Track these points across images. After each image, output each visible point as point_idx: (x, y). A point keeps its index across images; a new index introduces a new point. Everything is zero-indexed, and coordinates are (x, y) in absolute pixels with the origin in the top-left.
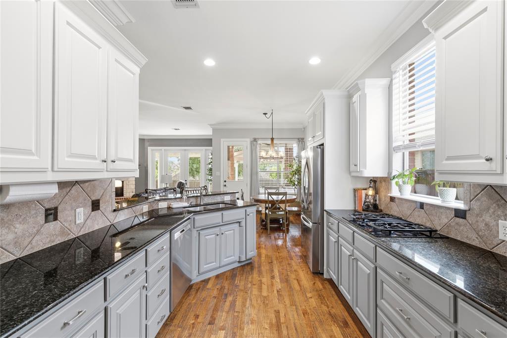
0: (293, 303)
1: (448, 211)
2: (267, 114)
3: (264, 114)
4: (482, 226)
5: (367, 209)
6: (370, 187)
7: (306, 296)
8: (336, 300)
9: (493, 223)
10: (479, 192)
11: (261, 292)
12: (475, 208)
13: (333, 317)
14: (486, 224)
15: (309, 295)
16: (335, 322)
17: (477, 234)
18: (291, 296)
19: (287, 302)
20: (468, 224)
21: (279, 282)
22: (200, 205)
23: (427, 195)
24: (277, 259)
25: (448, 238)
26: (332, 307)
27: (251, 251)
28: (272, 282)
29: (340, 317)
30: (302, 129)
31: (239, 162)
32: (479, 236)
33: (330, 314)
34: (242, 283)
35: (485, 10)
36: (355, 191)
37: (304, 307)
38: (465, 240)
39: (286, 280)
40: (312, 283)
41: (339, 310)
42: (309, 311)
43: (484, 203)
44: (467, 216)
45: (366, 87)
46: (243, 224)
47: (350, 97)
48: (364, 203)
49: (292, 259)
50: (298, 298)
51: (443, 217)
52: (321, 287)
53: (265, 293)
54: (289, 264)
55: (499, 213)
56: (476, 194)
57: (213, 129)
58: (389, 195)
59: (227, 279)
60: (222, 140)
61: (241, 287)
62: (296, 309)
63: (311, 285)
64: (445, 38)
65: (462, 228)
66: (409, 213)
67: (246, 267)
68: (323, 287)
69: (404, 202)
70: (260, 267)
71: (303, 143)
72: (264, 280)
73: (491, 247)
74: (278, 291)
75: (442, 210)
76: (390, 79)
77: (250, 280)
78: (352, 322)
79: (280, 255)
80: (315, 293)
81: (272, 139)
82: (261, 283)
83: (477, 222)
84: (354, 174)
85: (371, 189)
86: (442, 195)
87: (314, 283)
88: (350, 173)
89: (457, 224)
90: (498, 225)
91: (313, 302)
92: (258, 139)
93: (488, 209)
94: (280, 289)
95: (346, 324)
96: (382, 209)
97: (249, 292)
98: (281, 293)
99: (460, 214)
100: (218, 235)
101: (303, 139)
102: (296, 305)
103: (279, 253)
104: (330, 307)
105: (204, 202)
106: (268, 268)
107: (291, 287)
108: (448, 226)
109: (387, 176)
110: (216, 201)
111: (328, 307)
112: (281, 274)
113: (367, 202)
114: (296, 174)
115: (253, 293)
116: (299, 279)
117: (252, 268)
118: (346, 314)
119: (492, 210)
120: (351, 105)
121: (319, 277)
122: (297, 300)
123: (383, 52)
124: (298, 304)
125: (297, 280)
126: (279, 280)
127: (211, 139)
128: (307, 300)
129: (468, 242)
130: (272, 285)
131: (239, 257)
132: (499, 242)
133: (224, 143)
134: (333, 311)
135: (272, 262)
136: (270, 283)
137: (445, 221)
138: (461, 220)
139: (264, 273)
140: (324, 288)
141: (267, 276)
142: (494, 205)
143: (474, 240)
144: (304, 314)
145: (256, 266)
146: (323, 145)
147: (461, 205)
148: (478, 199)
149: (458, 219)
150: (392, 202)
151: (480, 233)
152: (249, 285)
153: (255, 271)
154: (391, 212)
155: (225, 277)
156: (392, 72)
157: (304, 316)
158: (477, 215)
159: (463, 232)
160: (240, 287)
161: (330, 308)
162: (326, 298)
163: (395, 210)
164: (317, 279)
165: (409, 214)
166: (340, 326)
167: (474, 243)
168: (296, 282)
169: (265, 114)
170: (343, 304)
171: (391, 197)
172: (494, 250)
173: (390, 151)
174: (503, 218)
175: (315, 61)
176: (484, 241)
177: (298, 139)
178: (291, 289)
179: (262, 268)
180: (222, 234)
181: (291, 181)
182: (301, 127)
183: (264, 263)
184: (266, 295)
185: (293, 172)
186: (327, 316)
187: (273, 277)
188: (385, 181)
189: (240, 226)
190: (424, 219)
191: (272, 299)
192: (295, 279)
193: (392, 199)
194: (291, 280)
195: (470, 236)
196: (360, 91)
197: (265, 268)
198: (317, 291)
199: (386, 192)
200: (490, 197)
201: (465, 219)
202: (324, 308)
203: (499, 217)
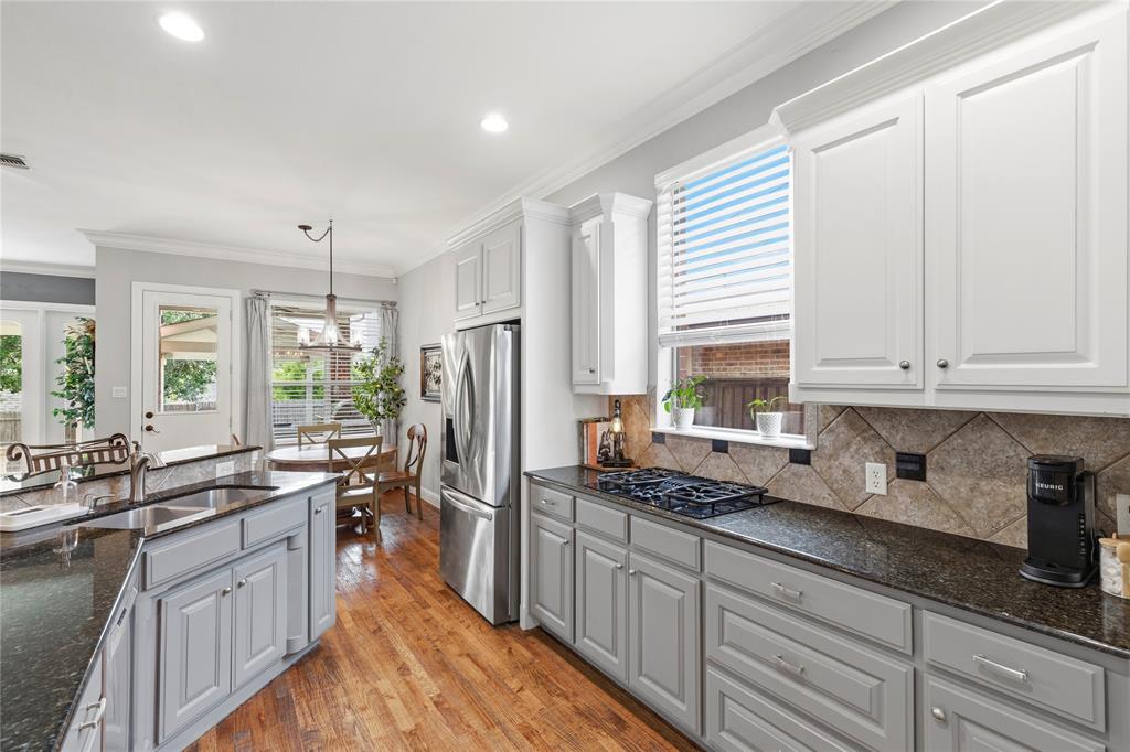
0: (491, 722)
1: (777, 454)
2: (310, 228)
3: (300, 227)
4: (837, 474)
5: (605, 460)
6: (616, 415)
7: (509, 689)
8: (572, 675)
9: (855, 467)
10: (832, 418)
11: (393, 722)
12: (826, 444)
13: (586, 715)
14: (845, 471)
15: (514, 684)
16: (597, 726)
17: (831, 488)
18: (475, 701)
19: (476, 723)
20: (815, 474)
21: (426, 676)
22: (132, 505)
23: (713, 425)
24: (388, 615)
25: (782, 501)
26: (575, 694)
27: (325, 614)
28: (408, 683)
29: (600, 711)
30: (391, 280)
31: (172, 355)
32: (833, 491)
33: (579, 712)
34: (324, 718)
35: (894, 121)
36: (582, 424)
37: (519, 721)
38: (808, 501)
39: (441, 667)
40: (505, 651)
41: (592, 696)
42: (534, 724)
43: (841, 436)
44: (812, 459)
45: (614, 208)
46: (301, 541)
47: (571, 223)
48: (601, 449)
49: (425, 606)
50: (496, 703)
51: (767, 464)
52: (527, 654)
53: (406, 724)
54: (427, 621)
55: (866, 451)
56: (827, 422)
57: (99, 248)
58: (651, 429)
59: (262, 723)
60: (137, 287)
61: (327, 733)
62: (505, 731)
63: (507, 657)
64: (816, 151)
65: (803, 480)
66: (696, 461)
67: (309, 665)
68: (533, 654)
69: (684, 441)
70: (351, 651)
71: (395, 314)
72: (384, 685)
73: (853, 507)
74: (436, 704)
75: (766, 453)
76: (650, 202)
77: (342, 700)
78: (626, 712)
79: (393, 601)
80: (525, 675)
81: (331, 298)
82: (381, 698)
83: (830, 467)
84: (579, 390)
85: (617, 419)
86: (765, 427)
87: (510, 651)
88: (571, 385)
89: (794, 474)
90: (864, 470)
91: (531, 697)
92: (269, 293)
93: (848, 445)
94: (439, 696)
95: (618, 721)
96: (633, 458)
97: (359, 738)
98: (446, 706)
99: (800, 457)
100: (225, 593)
101: (393, 304)
102: (499, 723)
103: (384, 598)
104: (570, 695)
105: (148, 492)
106: (376, 648)
107: (463, 681)
108: (777, 479)
109: (645, 393)
110: (186, 483)
111: (567, 698)
112: (421, 652)
113: (604, 447)
114: (381, 388)
115: (373, 736)
116: (471, 652)
117: (331, 663)
118: (607, 699)
119: (855, 447)
120: (575, 242)
121: (511, 631)
122: (495, 708)
123: (635, 145)
124: (502, 718)
125: (468, 655)
126: (423, 672)
127: (92, 282)
128: (515, 697)
129: (814, 503)
130: (413, 691)
131: (288, 641)
132: (867, 497)
133: (147, 299)
134: (581, 702)
135: (380, 629)
136: (404, 690)
137: (770, 470)
138: (802, 468)
139: (375, 666)
140: (535, 654)
141: (385, 671)
142: (859, 438)
143: (824, 498)
144: (528, 738)
145: (340, 652)
146: (517, 322)
147: (800, 442)
148: (831, 431)
149: (797, 465)
150: (657, 445)
151: (835, 486)
152: (349, 717)
153: (345, 667)
154: (653, 462)
155: (253, 720)
156: (655, 190)
157: (532, 742)
158: (831, 456)
159: (807, 488)
160: (323, 734)
161: (572, 699)
162: (551, 678)
163: (664, 459)
164: (509, 638)
165: (696, 464)
166: (611, 733)
167: (824, 504)
168: (466, 662)
169: (305, 228)
170: (590, 679)
171: (654, 433)
172: (858, 512)
173: (652, 343)
174: (872, 459)
175: (495, 124)
176: (841, 499)
177: (383, 303)
178: (466, 685)
179: (361, 651)
180: (240, 585)
181: (368, 407)
182: (389, 274)
183: (360, 638)
184: (412, 727)
185: (374, 383)
186: (576, 719)
187: (404, 670)
188: (639, 402)
189: (289, 549)
190: (729, 471)
191: (433, 732)
192: (461, 655)
193: (659, 438)
194: (454, 661)
195: (817, 493)
196: (602, 216)
197: (367, 650)
198: (524, 667)
199: (643, 424)
200: (851, 425)
201: (809, 464)
202: (562, 703)
203: (866, 457)
